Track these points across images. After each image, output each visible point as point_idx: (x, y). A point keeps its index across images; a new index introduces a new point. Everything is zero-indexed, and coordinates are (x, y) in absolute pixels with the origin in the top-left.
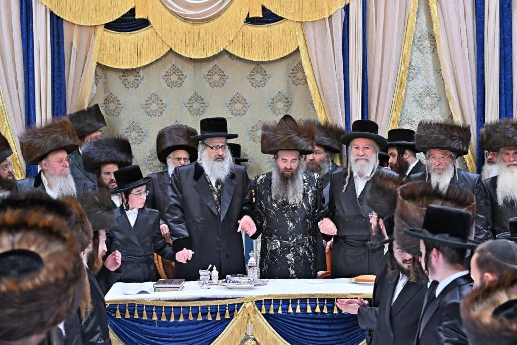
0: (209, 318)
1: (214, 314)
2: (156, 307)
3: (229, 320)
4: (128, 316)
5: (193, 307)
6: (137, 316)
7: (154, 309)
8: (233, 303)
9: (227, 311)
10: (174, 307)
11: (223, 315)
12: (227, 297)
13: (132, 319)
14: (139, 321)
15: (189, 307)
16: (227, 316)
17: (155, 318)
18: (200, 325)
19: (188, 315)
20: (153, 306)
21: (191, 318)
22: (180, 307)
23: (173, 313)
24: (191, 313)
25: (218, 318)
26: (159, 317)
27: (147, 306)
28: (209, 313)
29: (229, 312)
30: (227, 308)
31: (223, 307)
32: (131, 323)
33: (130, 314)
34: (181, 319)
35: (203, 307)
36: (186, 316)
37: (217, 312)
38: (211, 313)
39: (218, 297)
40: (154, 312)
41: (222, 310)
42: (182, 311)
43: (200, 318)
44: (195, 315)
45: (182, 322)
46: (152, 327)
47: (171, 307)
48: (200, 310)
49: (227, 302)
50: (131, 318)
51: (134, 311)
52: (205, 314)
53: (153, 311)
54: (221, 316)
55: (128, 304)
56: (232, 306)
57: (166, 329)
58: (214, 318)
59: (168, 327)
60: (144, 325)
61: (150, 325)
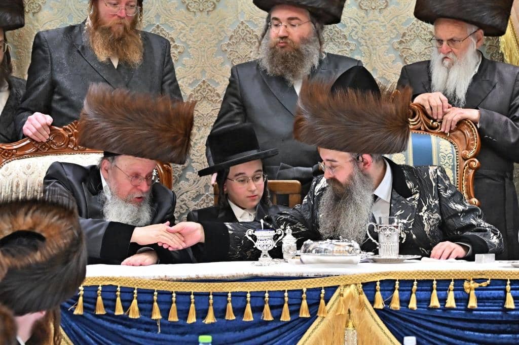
0: (268, 315)
1: (276, 308)
2: (160, 293)
3: (308, 322)
4: (101, 311)
5: (234, 295)
6: (119, 311)
7: (155, 298)
8: (316, 286)
9: (304, 303)
10: (195, 294)
11: (294, 312)
12: (305, 275)
13: (110, 316)
14: (124, 320)
15: (225, 295)
16: (304, 313)
17: (157, 315)
18: (248, 333)
19: (224, 311)
20: (152, 292)
21: (230, 316)
22: (208, 294)
23: (193, 305)
24: (230, 305)
25: (286, 317)
26: (165, 313)
27: (140, 292)
28: (267, 307)
29: (309, 306)
30: (304, 295)
31: (296, 294)
32: (107, 324)
33: (106, 306)
34: (210, 319)
35: (254, 295)
36: (220, 313)
37: (282, 306)
38: (272, 308)
39: (285, 275)
40: (155, 304)
41: (295, 301)
42: (211, 301)
43: (249, 316)
44: (239, 311)
45: (212, 324)
46: (149, 334)
47: (190, 294)
48: (249, 299)
49: (304, 285)
50: (107, 314)
51: (115, 301)
52: (257, 310)
53: (152, 302)
54: (291, 313)
55: (103, 286)
56: (314, 293)
57: (178, 337)
58: (277, 317)
59: (183, 334)
60: (134, 331)
61: (147, 330)
